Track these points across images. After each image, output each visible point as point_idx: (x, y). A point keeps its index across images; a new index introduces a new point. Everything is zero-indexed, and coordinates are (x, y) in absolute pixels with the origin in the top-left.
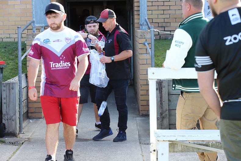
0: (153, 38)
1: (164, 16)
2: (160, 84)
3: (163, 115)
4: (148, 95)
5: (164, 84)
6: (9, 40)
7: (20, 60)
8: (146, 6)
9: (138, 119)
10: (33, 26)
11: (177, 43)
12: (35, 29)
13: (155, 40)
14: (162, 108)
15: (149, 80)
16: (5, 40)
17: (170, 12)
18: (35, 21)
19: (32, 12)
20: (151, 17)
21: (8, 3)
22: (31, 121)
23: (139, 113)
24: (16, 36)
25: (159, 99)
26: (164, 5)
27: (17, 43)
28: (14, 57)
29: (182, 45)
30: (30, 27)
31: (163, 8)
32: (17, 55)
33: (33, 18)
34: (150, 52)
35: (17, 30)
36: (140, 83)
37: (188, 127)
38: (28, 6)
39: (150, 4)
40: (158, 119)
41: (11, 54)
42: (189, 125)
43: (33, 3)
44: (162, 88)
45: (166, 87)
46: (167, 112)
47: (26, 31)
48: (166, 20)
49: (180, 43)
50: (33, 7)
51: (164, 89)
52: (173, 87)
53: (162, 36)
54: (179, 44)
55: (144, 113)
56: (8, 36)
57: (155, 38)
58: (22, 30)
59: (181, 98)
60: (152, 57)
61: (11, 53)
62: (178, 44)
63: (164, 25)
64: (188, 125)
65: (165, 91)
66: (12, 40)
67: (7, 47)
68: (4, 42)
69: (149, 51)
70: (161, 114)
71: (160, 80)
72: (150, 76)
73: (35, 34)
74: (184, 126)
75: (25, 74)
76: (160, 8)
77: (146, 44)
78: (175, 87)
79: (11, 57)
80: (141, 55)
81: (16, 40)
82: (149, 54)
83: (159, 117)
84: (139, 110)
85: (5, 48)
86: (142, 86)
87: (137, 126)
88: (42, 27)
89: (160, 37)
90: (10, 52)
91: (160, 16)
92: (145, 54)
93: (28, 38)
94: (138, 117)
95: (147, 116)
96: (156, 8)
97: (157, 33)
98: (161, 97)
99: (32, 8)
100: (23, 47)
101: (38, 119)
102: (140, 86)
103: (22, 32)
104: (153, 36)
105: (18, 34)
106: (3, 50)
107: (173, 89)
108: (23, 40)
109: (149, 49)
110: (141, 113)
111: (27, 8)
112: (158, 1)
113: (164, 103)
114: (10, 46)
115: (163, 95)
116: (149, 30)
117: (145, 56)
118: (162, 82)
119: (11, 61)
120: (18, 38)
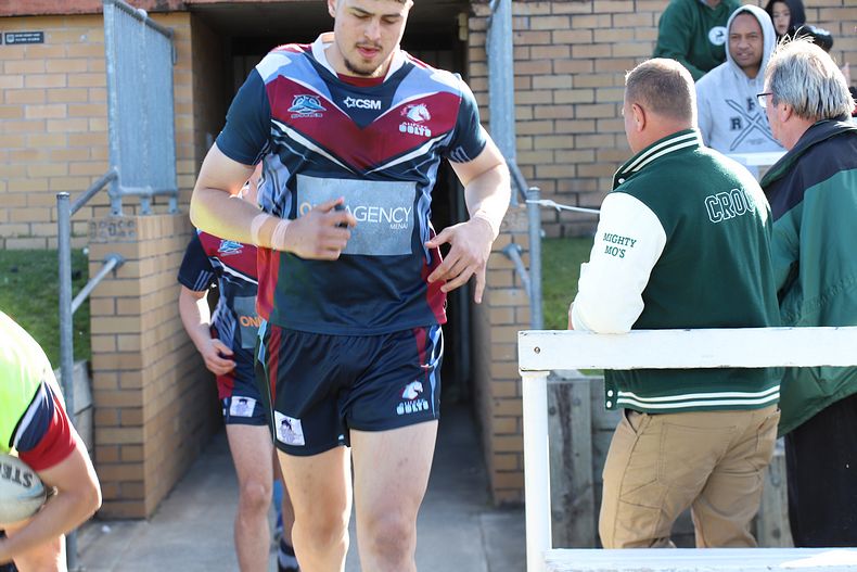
0: (537, 233)
1: (574, 157)
2: (562, 393)
3: (577, 502)
4: (519, 433)
5: (580, 394)
6: (25, 244)
7: (67, 311)
8: (509, 118)
9: (488, 520)
10: (114, 194)
11: (610, 244)
12: (118, 204)
13: (543, 240)
14: (570, 478)
15: (521, 374)
16: (12, 245)
17: (595, 141)
18: (119, 174)
19: (111, 145)
20: (530, 158)
21: (24, 114)
22: (106, 529)
23: (491, 497)
24: (52, 229)
25: (560, 447)
26: (574, 119)
27: (55, 255)
28: (44, 303)
29: (628, 248)
30: (101, 198)
31: (574, 127)
32: (55, 298)
33: (113, 164)
34: (528, 282)
35: (55, 211)
36: (493, 389)
37: (638, 533)
38: (96, 125)
39: (526, 113)
40: (555, 516)
41: (34, 293)
42: (645, 525)
43: (112, 110)
44: (568, 409)
45: (587, 403)
46: (590, 491)
47: (86, 213)
48: (583, 172)
49: (621, 240)
50: (112, 125)
51: (575, 410)
52: (608, 399)
53: (568, 226)
54: (620, 246)
55: (510, 497)
56: (24, 230)
57: (543, 234)
58: (74, 205)
59: (622, 426)
60: (532, 296)
61: (36, 291)
62: (614, 245)
63: (576, 186)
64: (639, 524)
65: (580, 418)
66: (38, 244)
67: (20, 268)
68: (9, 252)
69: (524, 276)
70: (569, 499)
71: (564, 379)
72: (526, 359)
73: (119, 220)
74: (627, 528)
75: (84, 361)
76: (562, 127)
77: (514, 253)
78: (614, 399)
79: (35, 304)
80: (494, 291)
81: (53, 244)
82: (522, 287)
83: (560, 508)
84: (489, 489)
85: (15, 271)
86: (501, 402)
87: (483, 543)
88: (145, 197)
89: (563, 229)
90: (33, 286)
91: (562, 157)
92: (509, 288)
93: (93, 235)
94: (486, 512)
95: (517, 507)
96: (548, 127)
97: (551, 216)
98: (567, 440)
99: (110, 130)
100: (77, 269)
101: (133, 523)
102: (492, 403)
103: (73, 213)
104: (535, 224)
105: (59, 222)
106: (6, 280)
107: (609, 404)
108: (78, 243)
109: (521, 270)
110: (499, 497)
111: (92, 129)
112: (553, 104)
113: (576, 461)
114: (30, 264)
115: (574, 432)
116: (523, 206)
117: (511, 297)
118: (571, 385)
119: (34, 318)
120: (59, 236)
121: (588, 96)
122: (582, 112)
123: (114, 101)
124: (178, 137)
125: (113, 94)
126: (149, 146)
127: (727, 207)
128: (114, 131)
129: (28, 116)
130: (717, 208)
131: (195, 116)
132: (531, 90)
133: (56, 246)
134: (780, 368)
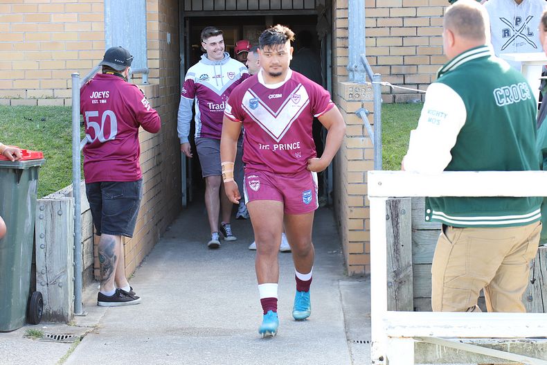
0: (379, 101)
1: (403, 51)
2: (394, 206)
3: (401, 276)
4: (365, 229)
5: (405, 207)
6: (51, 103)
7: (77, 149)
8: (362, 27)
9: (345, 284)
13: (383, 105)
14: (398, 260)
15: (369, 198)
16: (42, 103)
17: (416, 41)
19: (105, 41)
20: (374, 52)
21: (50, 19)
23: (346, 270)
24: (68, 93)
25: (392, 240)
26: (403, 27)
27: (70, 110)
28: (62, 142)
29: (442, 119)
31: (403, 32)
32: (69, 138)
34: (373, 134)
35: (70, 81)
36: (349, 202)
38: (96, 27)
39: (372, 23)
40: (389, 285)
41: (55, 135)
42: (461, 301)
43: (107, 19)
44: (397, 216)
45: (409, 213)
46: (411, 269)
48: (408, 61)
49: (438, 114)
50: (107, 29)
51: (402, 217)
52: (427, 214)
53: (397, 96)
54: (437, 118)
55: (358, 270)
56: (50, 93)
57: (382, 101)
58: (83, 81)
59: (442, 239)
60: (375, 143)
61: (57, 133)
63: (403, 70)
64: (458, 300)
65: (405, 222)
66: (59, 103)
67: (47, 118)
68: (41, 108)
69: (370, 130)
70: (397, 274)
71: (395, 197)
72: (372, 189)
76: (395, 32)
77: (363, 114)
79: (57, 142)
80: (350, 138)
81: (68, 103)
82: (368, 136)
83: (391, 280)
84: (345, 264)
85: (43, 120)
86: (354, 210)
87: (341, 300)
89: (394, 97)
90: (54, 131)
91: (394, 51)
92: (360, 136)
94: (342, 280)
95: (363, 277)
96: (386, 32)
97: (388, 90)
98: (396, 236)
99: (106, 31)
102: (348, 210)
104: (378, 95)
105: (72, 89)
106: (38, 126)
109: (368, 126)
110: (351, 270)
111: (94, 29)
112: (390, 17)
113: (402, 249)
114: (53, 116)
115: (401, 231)
116: (369, 83)
117: (360, 142)
118: (399, 201)
119: (56, 151)
120: (73, 98)
121: (412, 12)
122: (408, 22)
123: (109, 13)
124: (148, 35)
125: (108, 9)
126: (130, 41)
127: (508, 96)
128: (108, 33)
129: (53, 21)
130: (502, 97)
131: (160, 22)
132: (376, 8)
133: (71, 105)
134: (540, 197)
